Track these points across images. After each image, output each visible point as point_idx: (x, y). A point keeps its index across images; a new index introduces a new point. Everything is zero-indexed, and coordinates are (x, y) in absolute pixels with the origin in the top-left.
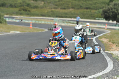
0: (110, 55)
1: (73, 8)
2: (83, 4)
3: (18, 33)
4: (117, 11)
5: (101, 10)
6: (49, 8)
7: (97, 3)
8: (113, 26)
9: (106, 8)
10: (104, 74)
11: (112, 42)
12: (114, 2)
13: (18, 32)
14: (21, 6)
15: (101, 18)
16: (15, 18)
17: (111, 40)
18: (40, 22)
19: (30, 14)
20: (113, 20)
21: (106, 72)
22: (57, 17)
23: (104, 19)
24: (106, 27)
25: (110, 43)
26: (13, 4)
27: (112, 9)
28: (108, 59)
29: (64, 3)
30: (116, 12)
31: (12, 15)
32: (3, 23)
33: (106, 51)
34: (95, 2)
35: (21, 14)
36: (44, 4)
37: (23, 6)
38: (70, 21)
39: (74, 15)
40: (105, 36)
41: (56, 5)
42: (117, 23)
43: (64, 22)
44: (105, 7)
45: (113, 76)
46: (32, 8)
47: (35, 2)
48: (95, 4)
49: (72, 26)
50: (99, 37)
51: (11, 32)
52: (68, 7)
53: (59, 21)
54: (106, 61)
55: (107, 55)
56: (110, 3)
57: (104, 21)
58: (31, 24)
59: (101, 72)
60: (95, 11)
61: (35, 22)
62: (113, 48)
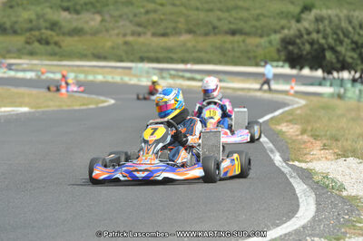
0: (306, 175)
1: (190, 31)
2: (219, 19)
3: (25, 113)
4: (325, 37)
5: (276, 38)
6: (118, 35)
7: (264, 16)
8: (312, 84)
9: (292, 29)
10: (289, 234)
11: (310, 134)
12: (315, 12)
13: (25, 109)
14: (31, 29)
15: (278, 61)
16: (14, 67)
18: (90, 78)
19: (59, 53)
20: (312, 68)
21: (295, 227)
22: (142, 60)
23: (287, 65)
24: (292, 88)
25: (305, 137)
26: (8, 25)
27: (309, 33)
28: (300, 187)
29: (162, 17)
30: (322, 41)
31: (4, 57)
33: (293, 161)
34: (258, 11)
35: (32, 54)
36: (102, 21)
37: (39, 29)
38: (181, 74)
39: (195, 55)
40: (291, 118)
41: (139, 25)
42: (326, 75)
43: (165, 74)
44: (289, 29)
45: (316, 239)
46: (64, 34)
47: (75, 16)
48: (257, 18)
49: (188, 86)
50: (272, 119)
51: (3, 109)
52: (174, 29)
53: (148, 73)
54: (295, 194)
55: (298, 174)
56: (304, 16)
57: (287, 70)
59: (279, 228)
60: (256, 40)
61: (76, 77)
62: (314, 152)
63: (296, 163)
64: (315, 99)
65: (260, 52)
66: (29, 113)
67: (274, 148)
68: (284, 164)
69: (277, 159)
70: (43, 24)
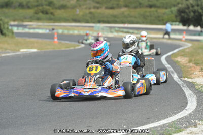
0: (192, 86)
1: (126, 6)
3: (34, 53)
4: (202, 9)
5: (174, 9)
8: (195, 35)
10: (182, 118)
11: (194, 62)
13: (35, 50)
14: (37, 6)
15: (176, 22)
16: (28, 27)
17: (193, 59)
18: (71, 32)
19: (53, 19)
20: (195, 26)
21: (185, 115)
22: (99, 22)
23: (181, 24)
24: (184, 37)
25: (191, 64)
26: (25, 3)
27: (193, 6)
28: (188, 92)
30: (200, 11)
31: (23, 21)
32: (8, 35)
33: (184, 78)
35: (38, 19)
37: (42, 5)
38: (121, 30)
39: (129, 19)
40: (183, 53)
41: (98, 3)
42: (202, 29)
43: (113, 30)
44: (182, 4)
45: (197, 121)
46: (56, 8)
50: (172, 54)
51: (22, 50)
52: (118, 4)
53: (103, 29)
54: (185, 96)
55: (187, 85)
57: (181, 27)
58: (56, 36)
59: (176, 115)
60: (164, 11)
61: (63, 32)
62: (196, 73)
63: (186, 79)
64: (196, 43)
65: (166, 17)
66: (37, 52)
67: (173, 71)
68: (179, 80)
69: (175, 77)
70: (44, 3)
